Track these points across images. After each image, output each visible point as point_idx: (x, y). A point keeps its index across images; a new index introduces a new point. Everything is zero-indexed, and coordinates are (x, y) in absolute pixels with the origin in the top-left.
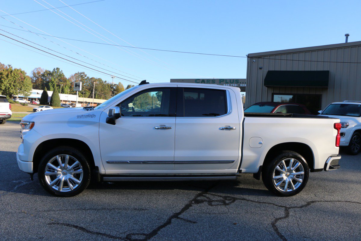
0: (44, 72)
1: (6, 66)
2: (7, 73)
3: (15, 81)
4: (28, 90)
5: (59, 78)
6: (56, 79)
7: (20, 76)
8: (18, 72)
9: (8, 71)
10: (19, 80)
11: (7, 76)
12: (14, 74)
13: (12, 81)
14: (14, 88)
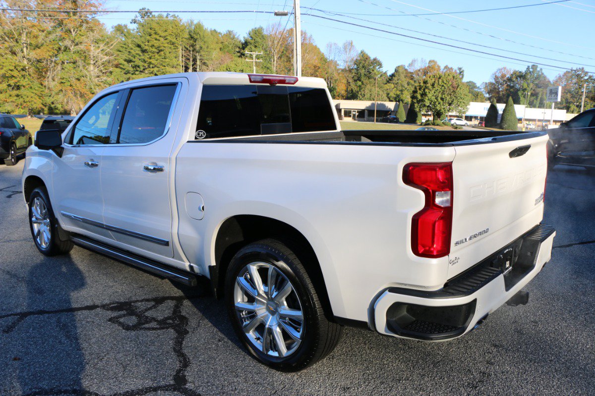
0: (512, 75)
1: (455, 71)
2: (433, 80)
3: (444, 91)
4: (463, 104)
5: (536, 82)
6: (531, 84)
7: (450, 83)
8: (449, 78)
9: (436, 77)
10: (450, 89)
11: (433, 85)
12: (443, 82)
13: (440, 92)
14: (441, 102)
